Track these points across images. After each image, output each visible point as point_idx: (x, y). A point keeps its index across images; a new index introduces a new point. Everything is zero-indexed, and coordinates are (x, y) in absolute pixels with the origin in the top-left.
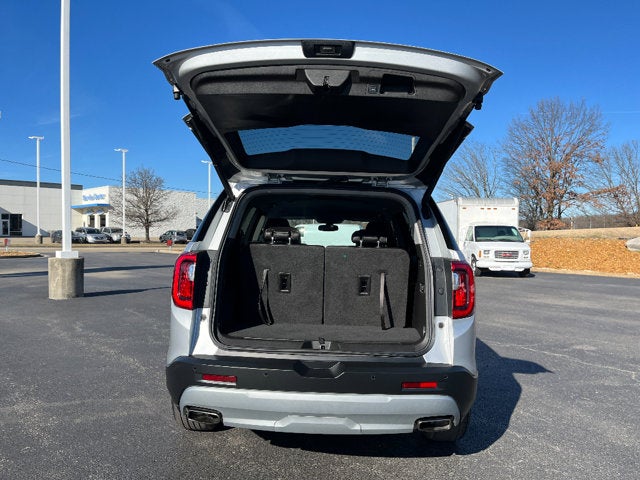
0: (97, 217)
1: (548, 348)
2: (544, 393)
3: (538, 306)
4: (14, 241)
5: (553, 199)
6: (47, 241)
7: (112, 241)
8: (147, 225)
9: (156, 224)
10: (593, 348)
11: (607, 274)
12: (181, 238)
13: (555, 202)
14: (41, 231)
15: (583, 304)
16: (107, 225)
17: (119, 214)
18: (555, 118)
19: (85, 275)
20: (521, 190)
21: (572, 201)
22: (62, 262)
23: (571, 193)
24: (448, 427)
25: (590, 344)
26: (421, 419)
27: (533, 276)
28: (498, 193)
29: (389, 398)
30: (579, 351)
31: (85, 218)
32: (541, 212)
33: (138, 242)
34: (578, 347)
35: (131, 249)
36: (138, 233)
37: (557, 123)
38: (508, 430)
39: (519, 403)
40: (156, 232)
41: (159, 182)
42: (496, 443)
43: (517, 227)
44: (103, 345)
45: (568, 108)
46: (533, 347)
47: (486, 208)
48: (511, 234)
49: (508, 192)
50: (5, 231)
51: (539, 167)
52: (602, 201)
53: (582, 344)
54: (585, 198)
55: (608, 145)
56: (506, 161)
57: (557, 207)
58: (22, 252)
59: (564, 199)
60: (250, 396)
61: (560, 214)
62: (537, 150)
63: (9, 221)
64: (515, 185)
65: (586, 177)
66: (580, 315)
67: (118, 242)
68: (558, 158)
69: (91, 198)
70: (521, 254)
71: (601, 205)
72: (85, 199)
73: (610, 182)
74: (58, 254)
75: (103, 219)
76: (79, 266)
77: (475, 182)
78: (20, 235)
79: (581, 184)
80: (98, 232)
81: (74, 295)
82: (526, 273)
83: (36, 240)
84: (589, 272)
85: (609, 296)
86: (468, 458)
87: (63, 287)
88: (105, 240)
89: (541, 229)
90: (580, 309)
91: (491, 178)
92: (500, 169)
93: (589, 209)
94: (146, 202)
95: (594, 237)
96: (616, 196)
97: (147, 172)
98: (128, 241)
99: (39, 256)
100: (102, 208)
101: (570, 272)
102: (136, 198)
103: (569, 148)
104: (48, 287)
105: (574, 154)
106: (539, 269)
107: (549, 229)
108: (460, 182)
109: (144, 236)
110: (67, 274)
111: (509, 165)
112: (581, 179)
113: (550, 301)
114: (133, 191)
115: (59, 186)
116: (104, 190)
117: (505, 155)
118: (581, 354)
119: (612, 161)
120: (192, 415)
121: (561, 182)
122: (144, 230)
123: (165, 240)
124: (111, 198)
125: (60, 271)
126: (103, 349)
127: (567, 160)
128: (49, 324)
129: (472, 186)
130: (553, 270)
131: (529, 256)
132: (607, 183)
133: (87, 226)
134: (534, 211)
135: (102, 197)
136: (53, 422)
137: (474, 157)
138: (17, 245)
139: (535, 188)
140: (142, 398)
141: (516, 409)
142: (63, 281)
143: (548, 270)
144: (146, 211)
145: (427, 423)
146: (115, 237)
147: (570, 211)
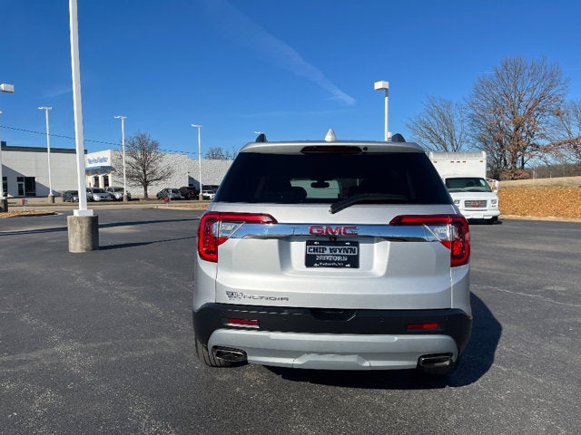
0: (101, 178)
1: (522, 289)
2: (523, 330)
3: (508, 250)
4: (31, 200)
5: (516, 151)
6: (59, 200)
7: (114, 199)
8: (146, 184)
9: (153, 183)
10: (563, 289)
11: (569, 220)
12: (176, 195)
13: (518, 153)
14: (53, 192)
15: (550, 248)
16: (110, 185)
17: (120, 175)
18: (518, 74)
19: (100, 230)
20: (486, 143)
21: (534, 153)
22: (79, 220)
23: (534, 145)
24: (447, 363)
25: (560, 285)
26: (423, 356)
27: (500, 223)
28: (464, 147)
29: (396, 338)
30: (552, 291)
31: (91, 179)
32: (505, 164)
33: (138, 199)
34: (550, 288)
35: (132, 206)
36: (138, 192)
37: (520, 79)
38: (494, 365)
39: (501, 340)
40: (154, 190)
41: (155, 145)
42: (484, 376)
43: (485, 178)
44: (123, 292)
45: (530, 65)
46: (508, 289)
47: (455, 161)
48: (480, 185)
49: (474, 145)
50: (21, 192)
51: (504, 120)
52: (562, 151)
53: (552, 285)
54: (546, 150)
55: (567, 99)
56: (471, 116)
57: (520, 158)
58: (38, 210)
59: (527, 150)
60: (272, 338)
61: (523, 164)
62: (501, 105)
63: (24, 183)
64: (480, 139)
65: (548, 130)
66: (547, 259)
67: (121, 199)
68: (521, 112)
69: (95, 161)
70: (489, 203)
71: (562, 156)
72: (90, 162)
73: (570, 133)
74: (76, 213)
75: (106, 179)
76: (94, 223)
77: (443, 137)
78: (34, 195)
79: (543, 136)
80: (103, 191)
81: (90, 248)
82: (494, 220)
83: (49, 200)
84: (552, 218)
85: (572, 240)
86: (461, 389)
87: (81, 242)
88: (109, 198)
89: (506, 179)
90: (547, 253)
91: (457, 134)
92: (465, 124)
93: (551, 159)
94: (144, 164)
95: (556, 185)
96: (575, 147)
97: (143, 136)
98: (129, 199)
99: (53, 214)
100: (105, 170)
101: (535, 218)
102: (134, 160)
103: (532, 104)
104: (68, 242)
105: (536, 108)
106: (505, 217)
107: (513, 179)
108: (428, 137)
109: (143, 194)
110: (84, 230)
111: (474, 120)
112: (543, 132)
113: (517, 246)
114: (131, 154)
115: (73, 151)
116: (107, 154)
117: (470, 111)
118: (553, 294)
119: (571, 113)
120: (219, 354)
121: (524, 134)
122: (143, 189)
123: (162, 196)
124: (113, 161)
125: (78, 228)
126: (124, 295)
127: (529, 114)
128: (73, 275)
129: (440, 141)
130: (519, 217)
131: (497, 204)
132: (567, 135)
133: (92, 186)
134: (498, 162)
135: (104, 160)
136: (91, 361)
137: (441, 115)
138: (33, 205)
139: (500, 141)
140: (165, 339)
141: (498, 346)
142: (82, 236)
143: (513, 217)
144: (144, 171)
145: (429, 360)
146: (118, 196)
147: (532, 162)
